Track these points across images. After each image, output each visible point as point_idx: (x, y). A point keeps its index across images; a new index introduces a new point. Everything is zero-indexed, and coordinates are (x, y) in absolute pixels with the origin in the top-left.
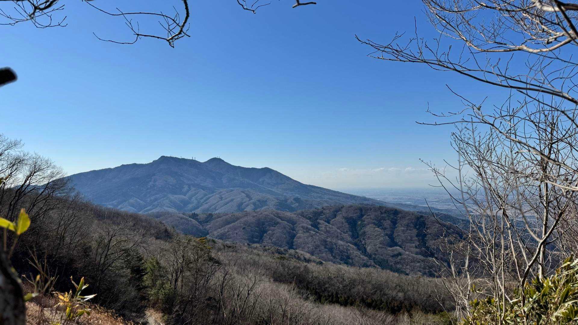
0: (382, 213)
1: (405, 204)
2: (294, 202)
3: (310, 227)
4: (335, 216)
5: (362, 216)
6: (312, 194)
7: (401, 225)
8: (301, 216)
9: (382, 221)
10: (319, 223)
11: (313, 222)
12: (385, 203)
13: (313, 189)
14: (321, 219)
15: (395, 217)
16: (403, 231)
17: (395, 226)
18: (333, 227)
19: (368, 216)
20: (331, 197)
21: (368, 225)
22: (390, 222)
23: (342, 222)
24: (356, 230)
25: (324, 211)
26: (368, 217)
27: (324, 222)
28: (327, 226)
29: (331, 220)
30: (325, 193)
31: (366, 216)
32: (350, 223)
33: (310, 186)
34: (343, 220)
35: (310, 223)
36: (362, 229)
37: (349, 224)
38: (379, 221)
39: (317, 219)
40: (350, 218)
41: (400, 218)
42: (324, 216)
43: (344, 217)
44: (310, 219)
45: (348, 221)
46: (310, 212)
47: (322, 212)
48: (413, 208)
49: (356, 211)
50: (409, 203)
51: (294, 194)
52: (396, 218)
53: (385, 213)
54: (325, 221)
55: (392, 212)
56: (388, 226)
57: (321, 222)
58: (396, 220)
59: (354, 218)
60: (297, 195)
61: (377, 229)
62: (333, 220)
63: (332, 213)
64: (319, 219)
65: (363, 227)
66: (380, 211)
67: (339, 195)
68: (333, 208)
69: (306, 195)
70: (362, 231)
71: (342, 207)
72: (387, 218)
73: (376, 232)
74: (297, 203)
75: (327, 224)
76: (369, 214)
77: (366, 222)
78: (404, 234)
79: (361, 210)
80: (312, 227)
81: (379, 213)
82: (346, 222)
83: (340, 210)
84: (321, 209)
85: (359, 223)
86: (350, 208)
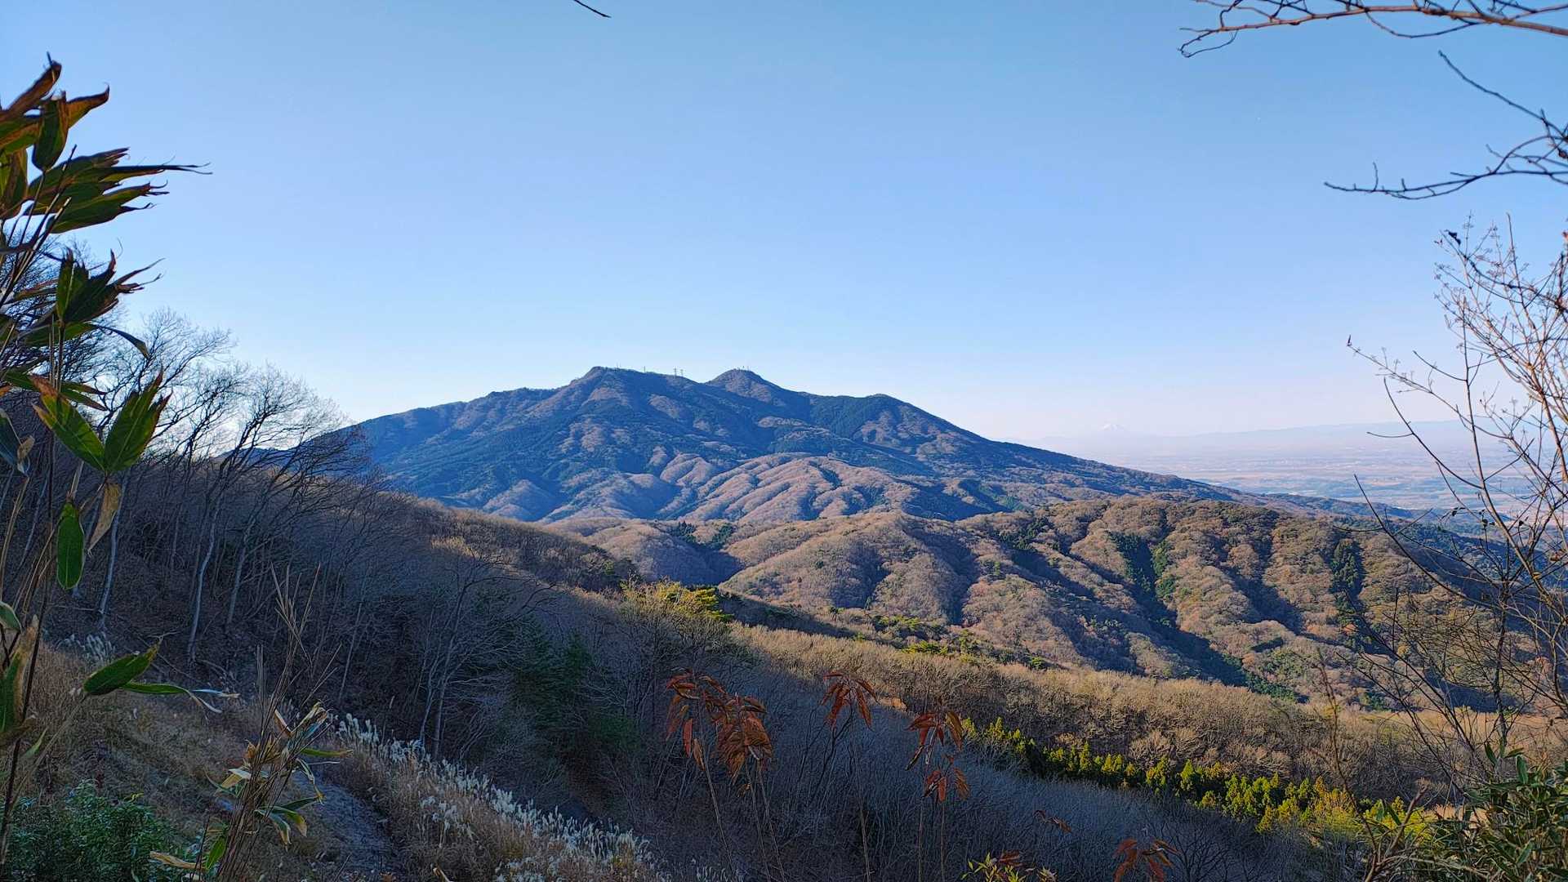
0: (1226, 524)
1: (1298, 497)
2: (961, 491)
3: (1007, 562)
4: (1084, 533)
5: (1166, 530)
6: (1016, 470)
7: (1285, 558)
8: (981, 531)
9: (1227, 546)
11: (1017, 549)
12: (1237, 492)
13: (1018, 455)
14: (1040, 542)
15: (1267, 533)
16: (1291, 574)
17: (1266, 560)
18: (1079, 564)
19: (1183, 531)
20: (1072, 476)
21: (1184, 557)
22: (1249, 551)
23: (1106, 550)
24: (1148, 572)
25: (1051, 519)
26: (1182, 535)
27: (1051, 550)
28: (1060, 560)
29: (1071, 545)
31: (1177, 532)
32: (1128, 554)
33: (1008, 445)
34: (1111, 545)
35: (1009, 552)
36: (1165, 568)
37: (1125, 556)
38: (1218, 546)
39: (1030, 541)
40: (1129, 537)
41: (1282, 536)
42: (1050, 533)
43: (1110, 534)
44: (1008, 539)
45: (1124, 545)
46: (1010, 522)
47: (1045, 521)
48: (1321, 507)
49: (1148, 516)
50: (1308, 492)
51: (961, 470)
52: (1268, 537)
53: (1237, 520)
54: (1055, 549)
55: (1256, 520)
56: (1245, 562)
57: (1043, 548)
58: (1269, 543)
59: (1143, 537)
60: (970, 472)
61: (1211, 569)
62: (1078, 543)
63: (1074, 523)
64: (1035, 541)
65: (1170, 563)
66: (1222, 518)
67: (1096, 471)
68: (1078, 510)
69: (996, 472)
70: (1164, 575)
71: (1105, 507)
72: (1240, 538)
73: (1208, 578)
74: (971, 494)
75: (1060, 556)
76: (1186, 526)
77: (1177, 550)
78: (1293, 583)
79: (1163, 513)
80: (1017, 566)
81: (1217, 522)
82: (1117, 550)
83: (1098, 515)
84: (1040, 513)
85: (1157, 552)
86: (1128, 510)
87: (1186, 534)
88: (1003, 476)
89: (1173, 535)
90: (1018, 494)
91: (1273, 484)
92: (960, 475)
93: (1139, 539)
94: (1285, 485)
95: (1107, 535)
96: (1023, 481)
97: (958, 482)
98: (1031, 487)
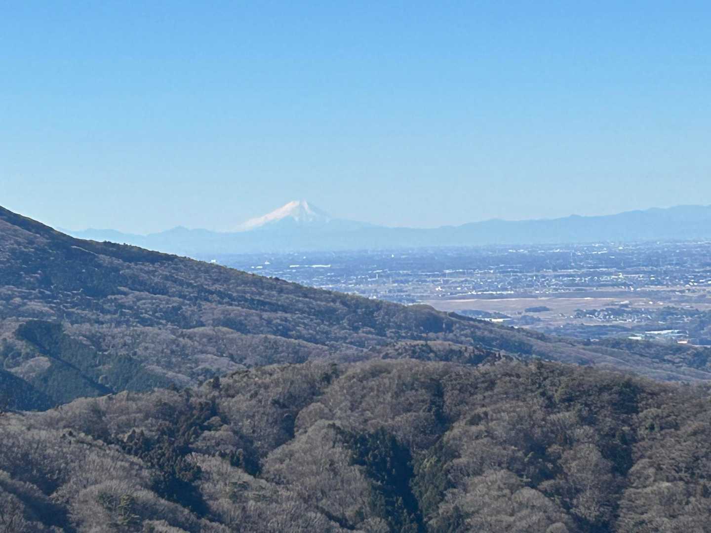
0: (550, 405)
1: (648, 345)
2: (21, 346)
3: (146, 495)
4: (288, 430)
5: (443, 421)
6: (129, 300)
7: (659, 468)
8: (87, 432)
9: (555, 448)
10: (198, 473)
11: (161, 467)
12: (542, 338)
13: (134, 269)
14: (207, 452)
15: (624, 422)
16: (668, 500)
17: (624, 473)
18: (283, 493)
19: (475, 420)
20: (236, 310)
21: (479, 472)
22: (595, 456)
23: (332, 463)
24: (411, 504)
25: (225, 403)
26: (474, 429)
27: (227, 467)
28: (245, 486)
29: (265, 455)
30: (201, 289)
31: (462, 423)
32: (374, 469)
33: (109, 248)
34: (340, 453)
35: (145, 473)
36: (443, 495)
37: (369, 474)
38: (538, 449)
39: (185, 450)
40: (375, 436)
41: (652, 428)
42: (223, 432)
43: (338, 430)
44: (144, 447)
45: (366, 452)
46: (139, 411)
47: (212, 409)
48: (690, 364)
49: (410, 393)
50: (663, 336)
51: (17, 300)
52: (626, 428)
53: (569, 400)
54: (235, 464)
55: (606, 396)
56: (588, 477)
57: (210, 464)
58: (630, 440)
59: (399, 435)
60: (36, 306)
61: (528, 493)
62: (279, 451)
63: (270, 410)
64: (198, 451)
65: (451, 485)
66: (543, 394)
67: (284, 299)
68: (277, 383)
69: (88, 305)
70: (443, 508)
71: (327, 379)
72: (579, 432)
73: (525, 512)
74: (44, 353)
75: (247, 477)
76: (480, 410)
77: (463, 460)
78: (673, 517)
79: (437, 389)
80: (163, 501)
81: (537, 403)
82: (354, 462)
83: (314, 392)
84: (202, 392)
85: (426, 463)
86: (372, 383)
87: (481, 427)
88: (103, 311)
89: (458, 428)
90: (140, 351)
91: (597, 321)
92: (16, 311)
93: (393, 440)
94: (619, 322)
95: (332, 432)
96: (144, 322)
97: (16, 325)
98: (164, 333)
